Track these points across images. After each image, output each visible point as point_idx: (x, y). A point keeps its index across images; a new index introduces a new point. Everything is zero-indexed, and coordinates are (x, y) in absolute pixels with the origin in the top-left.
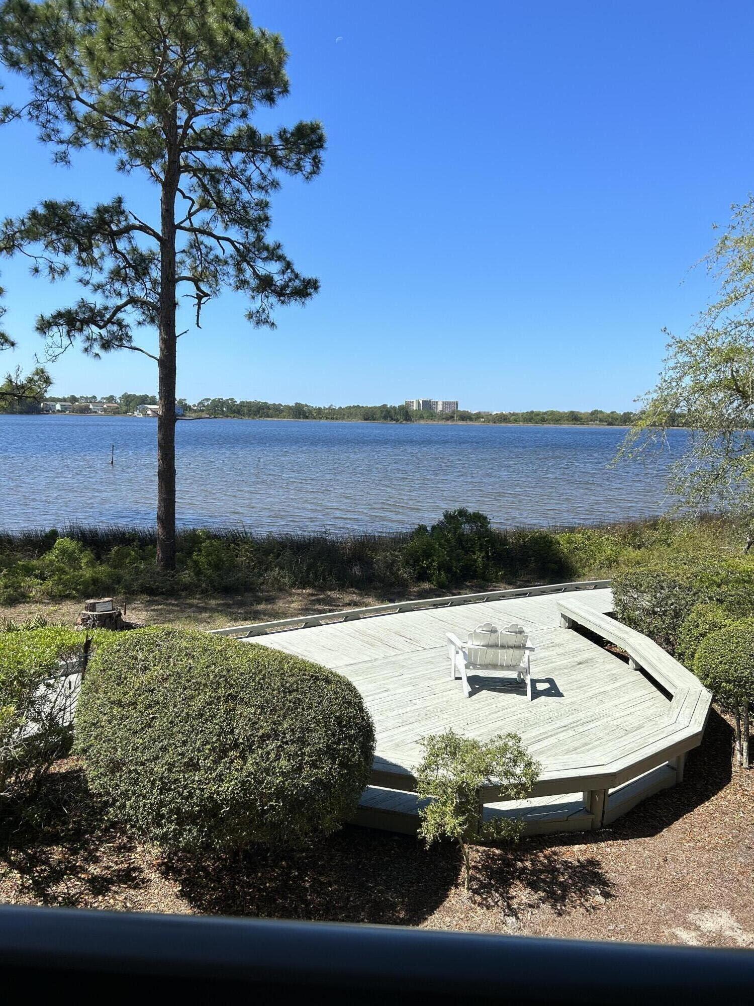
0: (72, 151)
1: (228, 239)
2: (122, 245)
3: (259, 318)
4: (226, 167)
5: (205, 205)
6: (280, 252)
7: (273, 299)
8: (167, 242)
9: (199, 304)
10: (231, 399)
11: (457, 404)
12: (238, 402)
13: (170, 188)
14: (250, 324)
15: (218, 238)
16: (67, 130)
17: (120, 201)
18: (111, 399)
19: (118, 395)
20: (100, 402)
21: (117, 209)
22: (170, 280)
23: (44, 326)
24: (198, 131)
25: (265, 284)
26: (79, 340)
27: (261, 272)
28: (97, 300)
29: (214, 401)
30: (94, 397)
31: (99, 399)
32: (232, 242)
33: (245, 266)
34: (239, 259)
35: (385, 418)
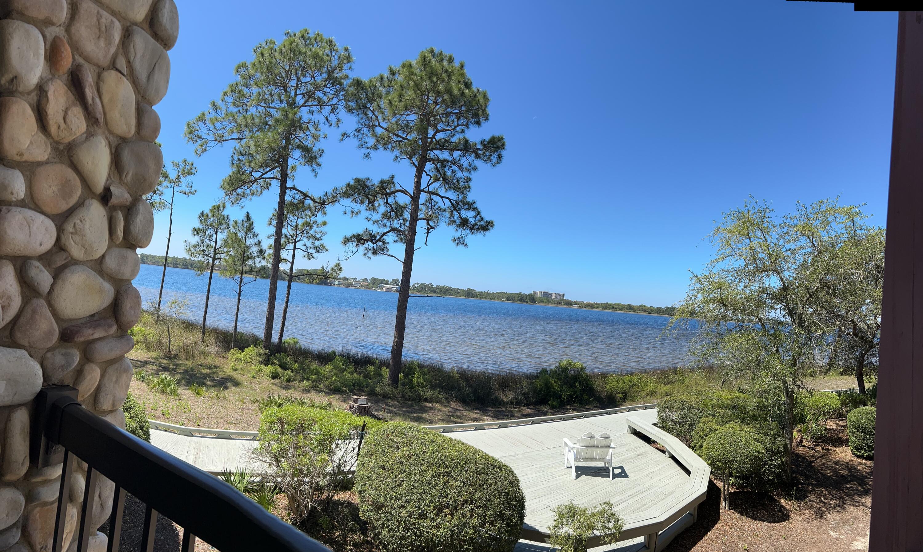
0: (372, 152)
1: (448, 198)
2: (391, 200)
3: (459, 241)
4: (450, 159)
5: (437, 180)
6: (475, 206)
7: (468, 231)
8: (415, 199)
9: (428, 232)
10: (431, 284)
11: (564, 295)
12: (435, 286)
13: (420, 170)
14: (454, 244)
15: (442, 197)
16: (371, 141)
17: (393, 177)
18: (365, 280)
19: (369, 278)
20: (359, 281)
21: (391, 181)
22: (414, 219)
23: (347, 241)
24: (438, 140)
25: (464, 223)
26: (362, 248)
27: (464, 216)
28: (374, 229)
29: (421, 284)
30: (356, 278)
31: (358, 280)
32: (450, 200)
33: (455, 212)
34: (452, 209)
35: (520, 300)
